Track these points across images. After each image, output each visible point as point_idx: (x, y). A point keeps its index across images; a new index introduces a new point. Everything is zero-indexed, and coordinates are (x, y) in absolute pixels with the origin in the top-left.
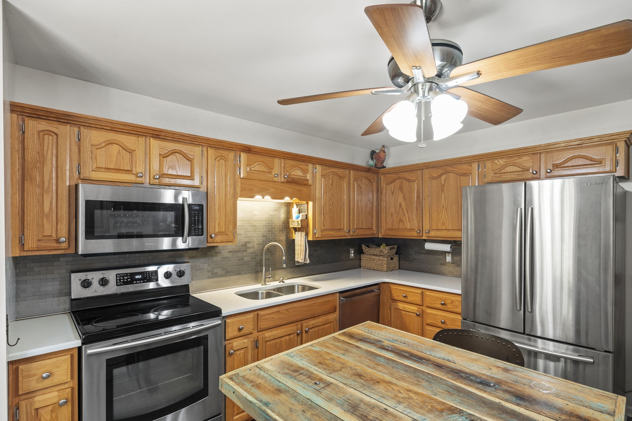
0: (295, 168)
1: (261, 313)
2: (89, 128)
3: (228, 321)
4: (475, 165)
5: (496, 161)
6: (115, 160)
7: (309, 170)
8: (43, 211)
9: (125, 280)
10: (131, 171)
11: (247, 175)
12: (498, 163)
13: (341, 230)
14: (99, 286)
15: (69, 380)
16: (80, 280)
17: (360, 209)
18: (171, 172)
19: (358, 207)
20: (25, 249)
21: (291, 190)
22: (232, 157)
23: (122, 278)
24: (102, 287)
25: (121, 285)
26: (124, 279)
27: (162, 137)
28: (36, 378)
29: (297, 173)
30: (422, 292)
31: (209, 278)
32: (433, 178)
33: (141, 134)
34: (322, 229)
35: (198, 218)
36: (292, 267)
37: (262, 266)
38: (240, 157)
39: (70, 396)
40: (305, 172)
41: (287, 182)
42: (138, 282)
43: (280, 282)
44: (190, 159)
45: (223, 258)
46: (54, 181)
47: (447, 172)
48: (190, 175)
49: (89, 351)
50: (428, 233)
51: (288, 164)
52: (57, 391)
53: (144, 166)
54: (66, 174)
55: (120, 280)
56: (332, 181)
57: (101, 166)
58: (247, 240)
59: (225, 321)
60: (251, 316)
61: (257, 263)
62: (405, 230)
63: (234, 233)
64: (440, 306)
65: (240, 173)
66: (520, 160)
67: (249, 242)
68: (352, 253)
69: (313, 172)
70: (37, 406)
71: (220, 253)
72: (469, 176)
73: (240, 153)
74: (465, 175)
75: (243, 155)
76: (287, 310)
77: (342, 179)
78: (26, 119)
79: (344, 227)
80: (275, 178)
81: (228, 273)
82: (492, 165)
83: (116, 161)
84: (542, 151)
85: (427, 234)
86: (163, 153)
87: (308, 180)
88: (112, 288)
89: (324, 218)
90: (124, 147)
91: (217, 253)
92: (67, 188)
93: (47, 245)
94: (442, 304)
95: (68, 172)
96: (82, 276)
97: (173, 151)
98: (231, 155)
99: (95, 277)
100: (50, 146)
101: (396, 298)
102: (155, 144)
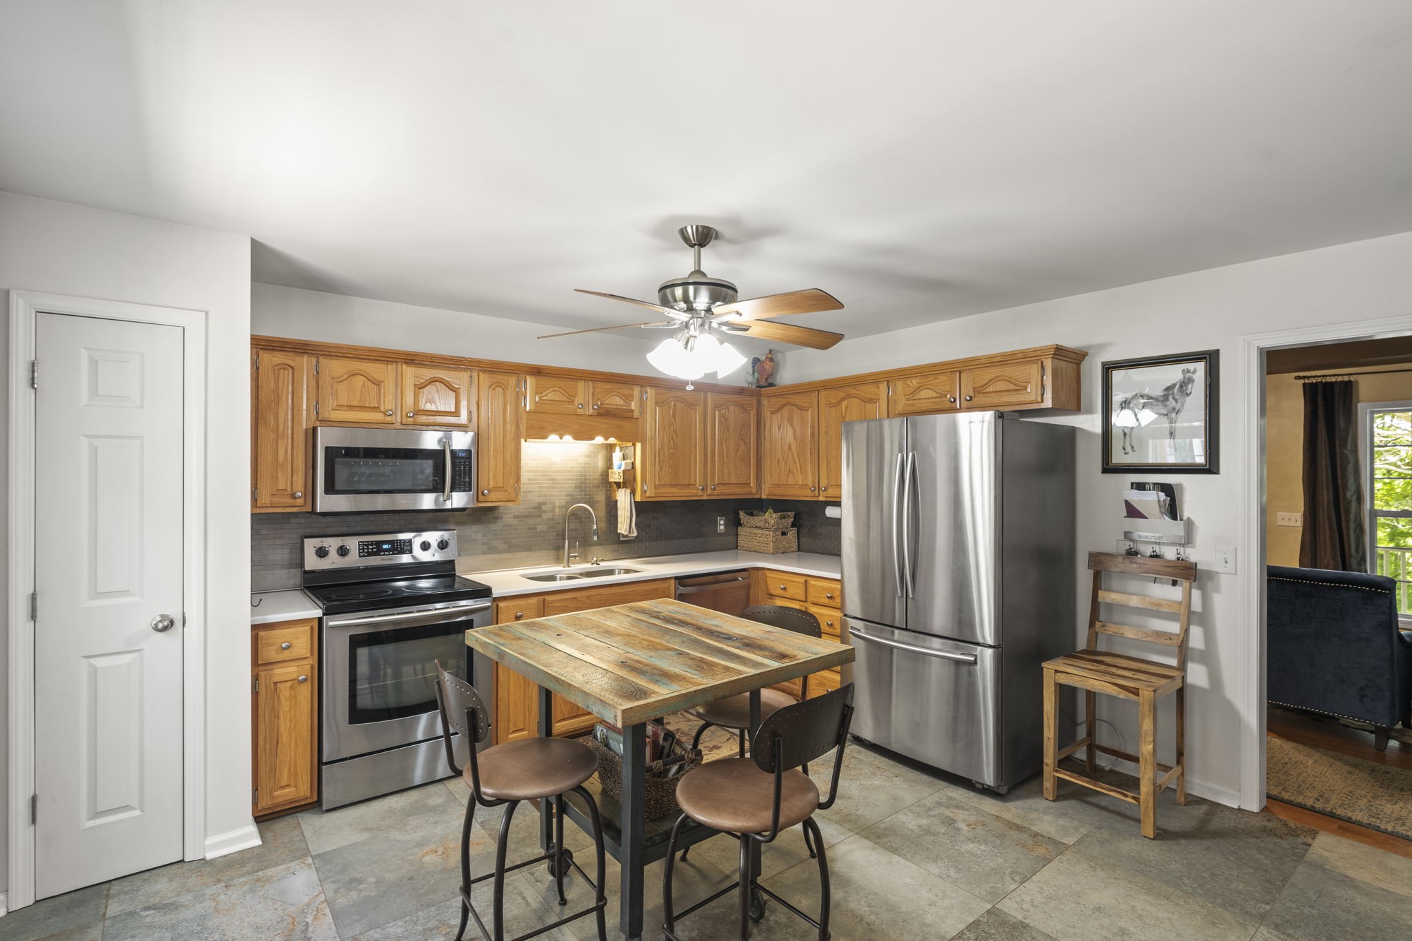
0: (612, 394)
1: (549, 598)
2: (328, 357)
3: (501, 604)
4: (883, 386)
5: (908, 382)
6: (359, 395)
7: (635, 395)
8: (277, 460)
9: (370, 550)
10: (378, 408)
11: (536, 406)
12: (911, 385)
13: (692, 486)
14: (337, 555)
15: (309, 655)
16: (315, 547)
17: (725, 453)
18: (429, 407)
19: (721, 451)
20: (258, 505)
21: (606, 426)
22: (514, 383)
23: (365, 547)
24: (341, 558)
25: (364, 556)
26: (368, 549)
27: (417, 362)
28: (275, 647)
29: (616, 401)
30: (806, 581)
31: (484, 553)
32: (831, 405)
33: (391, 360)
34: (657, 484)
35: (465, 467)
36: (614, 544)
37: (564, 539)
38: (525, 381)
39: (310, 674)
40: (628, 398)
41: (598, 415)
42: (386, 553)
43: (592, 564)
44: (455, 389)
45: (504, 526)
46: (290, 424)
47: (848, 396)
48: (454, 410)
49: (331, 623)
50: (825, 490)
51: (600, 388)
52: (298, 666)
53: (394, 401)
54: (302, 415)
55: (363, 549)
56: (675, 411)
57: (342, 404)
58: (541, 500)
59: (497, 604)
60: (534, 600)
61: (558, 535)
62: (797, 486)
63: (517, 490)
64: (826, 601)
65: (525, 405)
66: (937, 381)
67: (545, 504)
68: (720, 525)
69: (641, 399)
70: (276, 679)
71: (502, 518)
72: (876, 403)
73: (526, 377)
74: (871, 401)
75: (530, 381)
76: (589, 597)
77: (693, 407)
78: (260, 352)
79: (695, 481)
80: (579, 410)
81: (512, 547)
82: (904, 388)
83: (361, 397)
84: (962, 369)
85: (824, 493)
86: (418, 383)
87: (632, 411)
88: (354, 560)
89: (661, 467)
90: (369, 377)
91: (496, 519)
92: (304, 432)
93: (281, 500)
94: (828, 597)
95: (304, 413)
96: (317, 542)
97: (432, 380)
98: (512, 380)
99: (332, 544)
100: (286, 382)
101: (773, 592)
102: (409, 372)
